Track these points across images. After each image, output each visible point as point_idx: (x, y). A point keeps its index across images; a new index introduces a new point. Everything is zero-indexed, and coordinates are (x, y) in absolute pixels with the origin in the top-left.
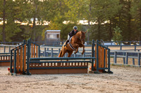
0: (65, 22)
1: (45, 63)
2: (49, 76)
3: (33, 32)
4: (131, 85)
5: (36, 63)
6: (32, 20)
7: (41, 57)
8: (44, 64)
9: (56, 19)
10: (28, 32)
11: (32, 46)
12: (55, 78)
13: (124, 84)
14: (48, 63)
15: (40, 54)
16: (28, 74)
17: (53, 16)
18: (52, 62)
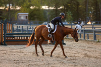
0: (31, 7)
1: (17, 36)
2: (20, 47)
3: (8, 14)
4: (78, 53)
5: (10, 37)
6: (8, 6)
7: (14, 33)
8: (16, 38)
9: (25, 5)
10: (5, 14)
11: (8, 25)
12: (24, 48)
13: (74, 52)
14: (20, 36)
15: (13, 31)
16: (5, 45)
17: (23, 3)
18: (22, 36)
